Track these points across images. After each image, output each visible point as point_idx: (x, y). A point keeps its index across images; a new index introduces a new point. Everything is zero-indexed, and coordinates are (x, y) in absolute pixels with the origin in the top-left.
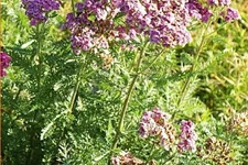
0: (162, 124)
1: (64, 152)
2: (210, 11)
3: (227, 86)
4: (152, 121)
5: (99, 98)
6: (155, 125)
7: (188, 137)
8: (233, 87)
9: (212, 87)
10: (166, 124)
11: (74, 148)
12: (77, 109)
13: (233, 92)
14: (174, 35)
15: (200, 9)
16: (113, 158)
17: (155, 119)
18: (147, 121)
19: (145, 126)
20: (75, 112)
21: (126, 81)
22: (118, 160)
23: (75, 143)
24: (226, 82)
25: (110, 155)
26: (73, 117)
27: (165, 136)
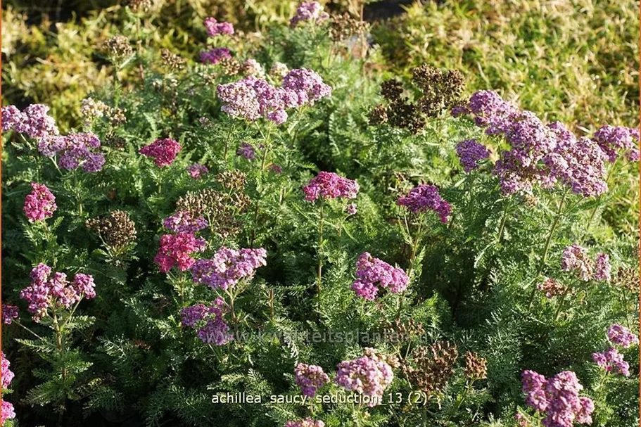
0: (581, 258)
1: (495, 278)
2: (616, 153)
3: (625, 205)
4: (573, 255)
5: (522, 228)
6: (575, 259)
7: (604, 268)
8: (629, 206)
9: (612, 206)
10: (585, 257)
11: (503, 273)
12: (505, 238)
13: (630, 210)
14: (593, 186)
15: (608, 151)
16: (538, 284)
17: (575, 253)
18: (568, 256)
19: (567, 261)
20: (502, 241)
21: (550, 221)
22: (542, 286)
23: (503, 268)
24: (625, 202)
25: (535, 282)
26: (501, 246)
27: (584, 269)
